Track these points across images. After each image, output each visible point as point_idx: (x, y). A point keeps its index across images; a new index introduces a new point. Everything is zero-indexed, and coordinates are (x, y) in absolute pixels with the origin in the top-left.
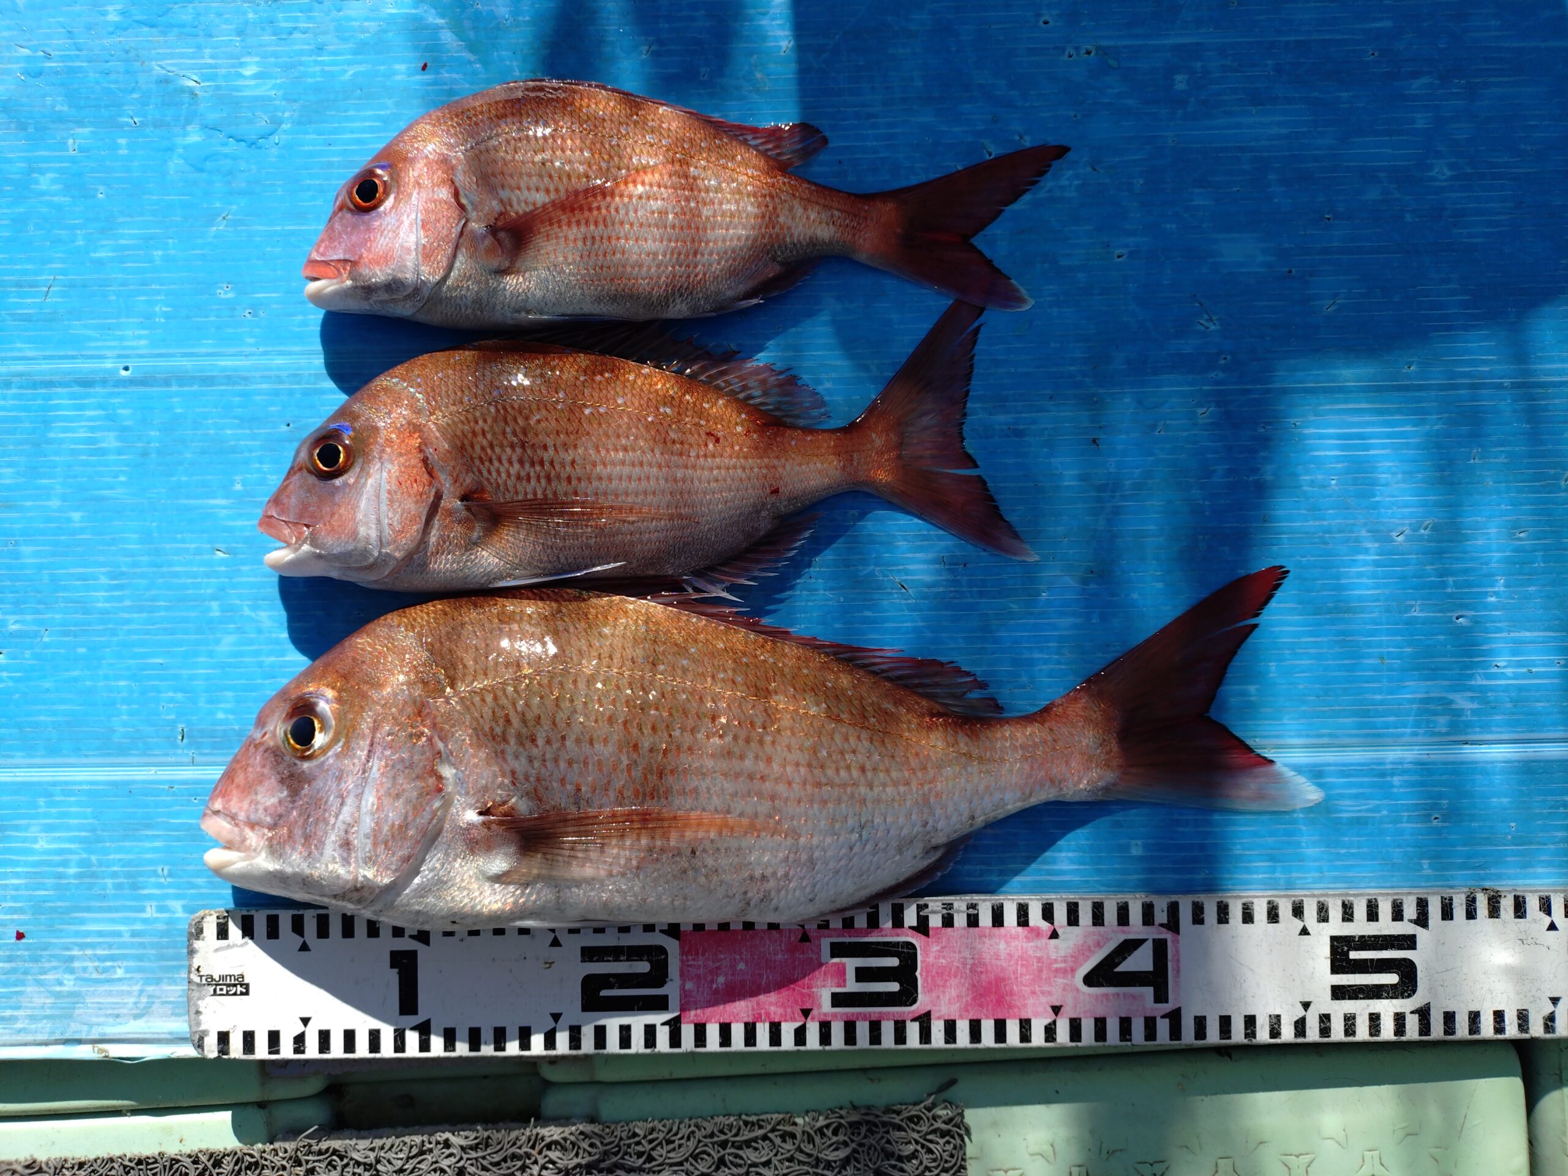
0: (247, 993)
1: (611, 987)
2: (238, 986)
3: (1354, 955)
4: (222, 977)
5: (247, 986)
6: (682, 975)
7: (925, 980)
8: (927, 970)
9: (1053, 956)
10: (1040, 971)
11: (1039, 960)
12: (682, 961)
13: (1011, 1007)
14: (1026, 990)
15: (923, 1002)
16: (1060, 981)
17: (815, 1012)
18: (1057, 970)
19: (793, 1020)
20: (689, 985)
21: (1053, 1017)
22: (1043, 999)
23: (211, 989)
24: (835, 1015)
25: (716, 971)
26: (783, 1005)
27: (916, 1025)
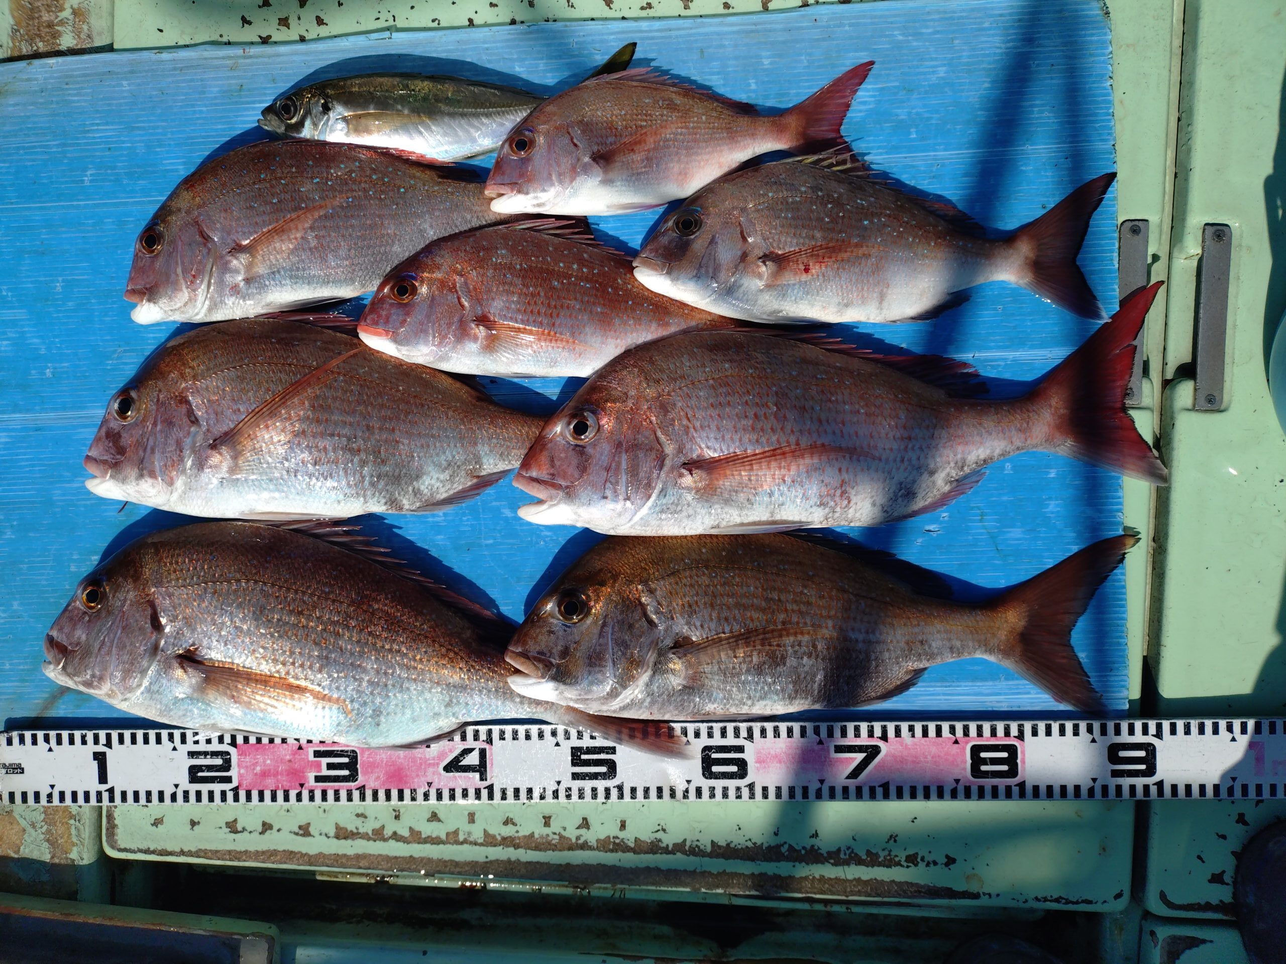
0: (22, 772)
1: (203, 771)
2: (17, 769)
3: (584, 757)
4: (11, 765)
5: (23, 769)
6: (239, 766)
7: (362, 768)
8: (362, 764)
9: (427, 757)
10: (421, 764)
11: (421, 759)
12: (239, 759)
13: (406, 783)
14: (414, 774)
15: (361, 779)
16: (431, 770)
17: (306, 785)
18: (430, 764)
19: (295, 789)
20: (242, 771)
21: (427, 788)
22: (423, 779)
23: (4, 771)
24: (316, 787)
25: (256, 764)
26: (290, 782)
27: (358, 792)
